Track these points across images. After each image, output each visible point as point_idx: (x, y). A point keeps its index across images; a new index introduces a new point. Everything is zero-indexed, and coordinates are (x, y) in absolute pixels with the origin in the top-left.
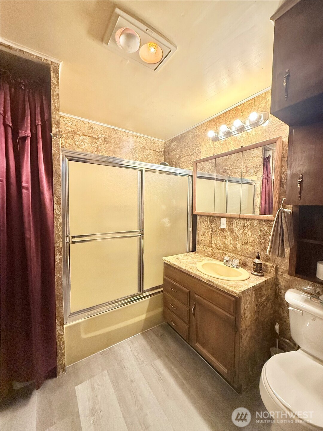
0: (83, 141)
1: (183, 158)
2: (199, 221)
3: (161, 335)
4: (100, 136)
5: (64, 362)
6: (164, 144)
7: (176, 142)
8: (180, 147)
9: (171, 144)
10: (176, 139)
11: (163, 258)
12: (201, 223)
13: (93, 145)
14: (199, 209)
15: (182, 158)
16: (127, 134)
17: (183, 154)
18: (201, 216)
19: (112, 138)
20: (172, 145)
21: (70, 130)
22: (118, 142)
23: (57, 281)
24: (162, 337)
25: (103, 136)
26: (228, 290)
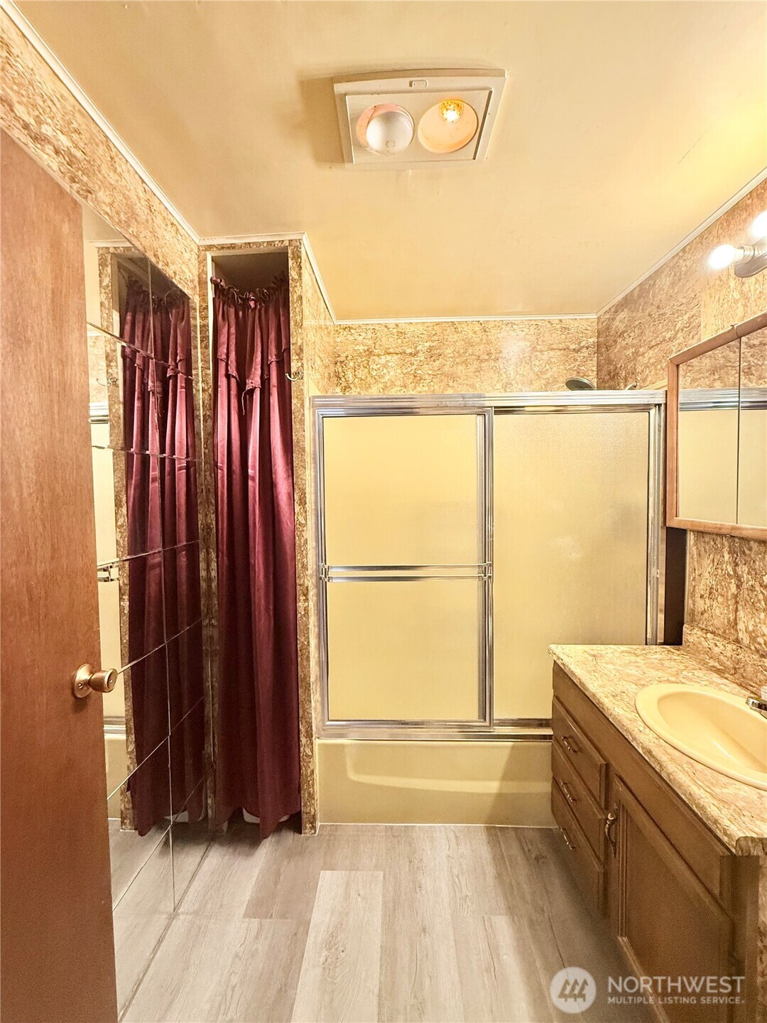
0: (385, 366)
1: (646, 355)
2: (694, 549)
3: (537, 859)
4: (419, 348)
5: (313, 811)
6: (595, 324)
7: (626, 310)
8: (637, 323)
9: (614, 319)
10: (627, 302)
11: (551, 646)
12: (699, 555)
13: (406, 371)
14: (687, 514)
15: (643, 354)
16: (483, 325)
17: (645, 341)
18: (701, 533)
19: (448, 345)
20: (617, 323)
21: (362, 351)
22: (461, 351)
23: (300, 650)
24: (538, 861)
25: (427, 344)
26: (702, 808)
